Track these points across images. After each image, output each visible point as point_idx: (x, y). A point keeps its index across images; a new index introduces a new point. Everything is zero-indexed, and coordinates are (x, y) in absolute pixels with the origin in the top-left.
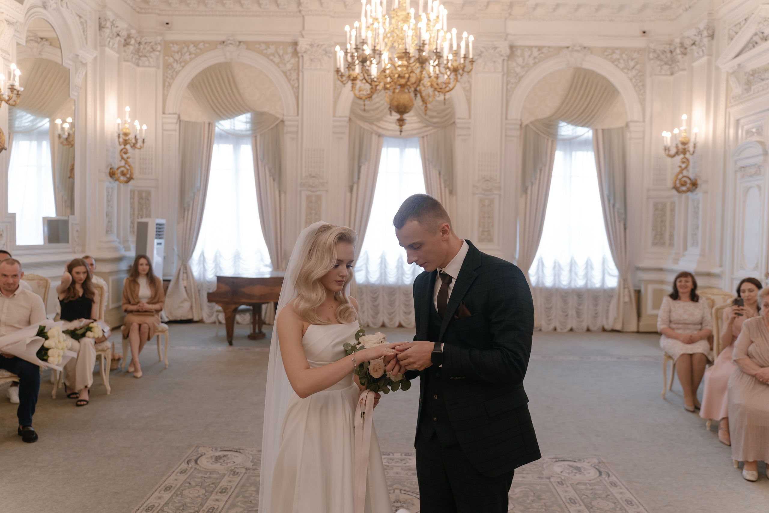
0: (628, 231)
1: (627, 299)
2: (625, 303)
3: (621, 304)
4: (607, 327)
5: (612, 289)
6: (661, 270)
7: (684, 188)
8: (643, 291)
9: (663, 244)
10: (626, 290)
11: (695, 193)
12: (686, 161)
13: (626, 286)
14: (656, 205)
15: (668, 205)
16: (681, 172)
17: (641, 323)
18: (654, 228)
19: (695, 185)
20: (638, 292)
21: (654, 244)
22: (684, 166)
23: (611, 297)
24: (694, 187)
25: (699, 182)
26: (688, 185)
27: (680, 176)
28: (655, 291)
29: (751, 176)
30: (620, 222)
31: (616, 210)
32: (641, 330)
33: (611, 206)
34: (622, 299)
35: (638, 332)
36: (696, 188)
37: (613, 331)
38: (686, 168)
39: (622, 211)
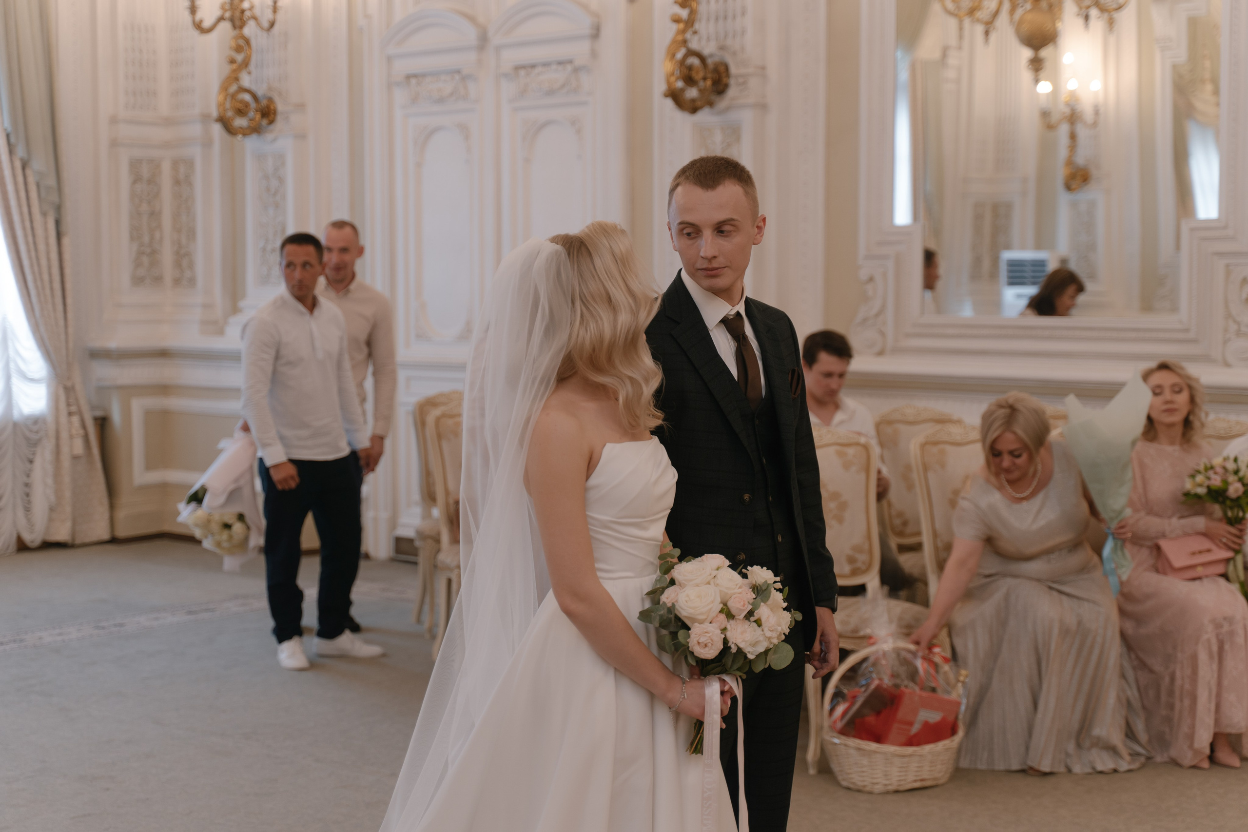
0: (66, 241)
1: (79, 447)
2: (75, 458)
3: (66, 463)
4: (32, 538)
5: (36, 421)
6: (163, 354)
7: (240, 122)
8: (116, 417)
9: (158, 280)
10: (75, 419)
11: (269, 136)
12: (243, 45)
13: (74, 409)
14: (135, 165)
15: (166, 168)
16: (234, 78)
17: (121, 514)
18: (135, 234)
19: (268, 113)
20: (103, 423)
21: (138, 281)
22: (239, 58)
23: (33, 444)
24: (264, 122)
25: (280, 107)
26: (251, 114)
27: (233, 88)
28: (149, 414)
29: (441, 100)
30: (44, 214)
31: (31, 180)
32: (121, 533)
33: (18, 165)
34: (65, 450)
35: (114, 540)
36: (271, 122)
37: (48, 545)
38: (246, 64)
39: (52, 182)
